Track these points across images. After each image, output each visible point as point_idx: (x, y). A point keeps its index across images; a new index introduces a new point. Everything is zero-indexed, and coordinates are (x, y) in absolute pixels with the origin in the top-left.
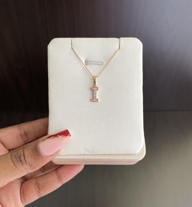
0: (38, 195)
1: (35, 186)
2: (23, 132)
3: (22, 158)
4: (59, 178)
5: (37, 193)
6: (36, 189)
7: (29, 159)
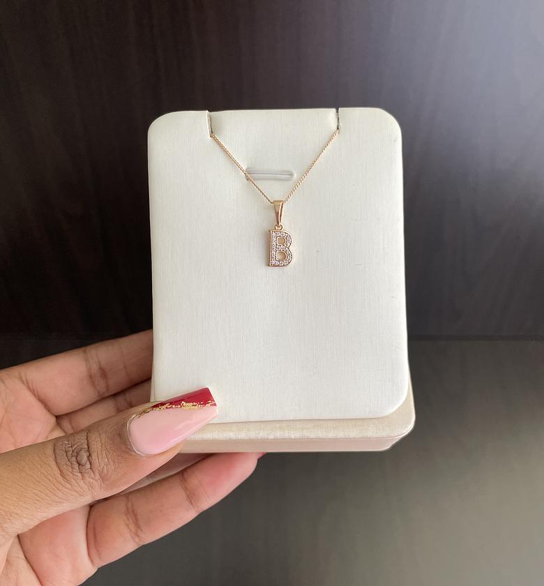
1: (125, 518)
2: (95, 367)
3: (84, 456)
6: (130, 526)
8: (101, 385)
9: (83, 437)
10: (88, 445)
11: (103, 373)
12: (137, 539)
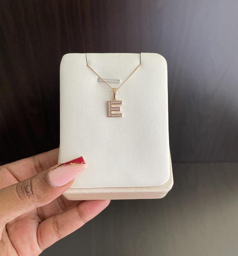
0: (57, 236)
3: (29, 188)
5: (55, 233)
6: (55, 228)
10: (31, 183)
11: (41, 166)
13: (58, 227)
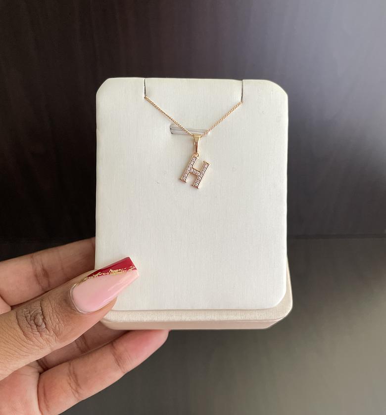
1: (68, 378)
2: (39, 269)
3: (40, 318)
4: (119, 360)
6: (72, 385)
7: (53, 320)
8: (45, 283)
9: (37, 304)
10: (42, 310)
11: (46, 273)
12: (77, 395)
13: (77, 382)
